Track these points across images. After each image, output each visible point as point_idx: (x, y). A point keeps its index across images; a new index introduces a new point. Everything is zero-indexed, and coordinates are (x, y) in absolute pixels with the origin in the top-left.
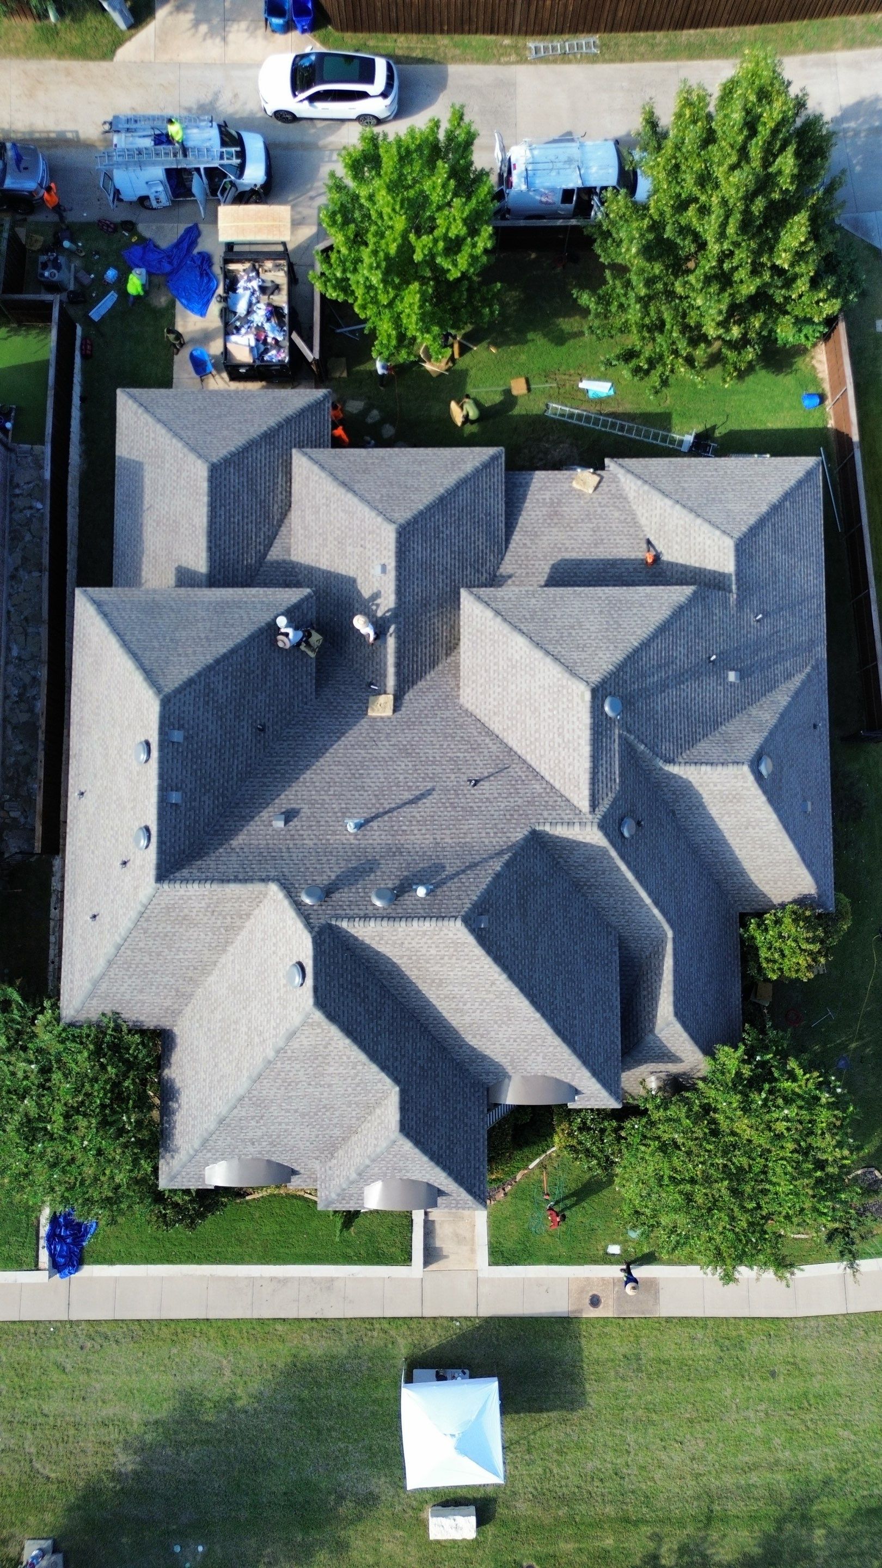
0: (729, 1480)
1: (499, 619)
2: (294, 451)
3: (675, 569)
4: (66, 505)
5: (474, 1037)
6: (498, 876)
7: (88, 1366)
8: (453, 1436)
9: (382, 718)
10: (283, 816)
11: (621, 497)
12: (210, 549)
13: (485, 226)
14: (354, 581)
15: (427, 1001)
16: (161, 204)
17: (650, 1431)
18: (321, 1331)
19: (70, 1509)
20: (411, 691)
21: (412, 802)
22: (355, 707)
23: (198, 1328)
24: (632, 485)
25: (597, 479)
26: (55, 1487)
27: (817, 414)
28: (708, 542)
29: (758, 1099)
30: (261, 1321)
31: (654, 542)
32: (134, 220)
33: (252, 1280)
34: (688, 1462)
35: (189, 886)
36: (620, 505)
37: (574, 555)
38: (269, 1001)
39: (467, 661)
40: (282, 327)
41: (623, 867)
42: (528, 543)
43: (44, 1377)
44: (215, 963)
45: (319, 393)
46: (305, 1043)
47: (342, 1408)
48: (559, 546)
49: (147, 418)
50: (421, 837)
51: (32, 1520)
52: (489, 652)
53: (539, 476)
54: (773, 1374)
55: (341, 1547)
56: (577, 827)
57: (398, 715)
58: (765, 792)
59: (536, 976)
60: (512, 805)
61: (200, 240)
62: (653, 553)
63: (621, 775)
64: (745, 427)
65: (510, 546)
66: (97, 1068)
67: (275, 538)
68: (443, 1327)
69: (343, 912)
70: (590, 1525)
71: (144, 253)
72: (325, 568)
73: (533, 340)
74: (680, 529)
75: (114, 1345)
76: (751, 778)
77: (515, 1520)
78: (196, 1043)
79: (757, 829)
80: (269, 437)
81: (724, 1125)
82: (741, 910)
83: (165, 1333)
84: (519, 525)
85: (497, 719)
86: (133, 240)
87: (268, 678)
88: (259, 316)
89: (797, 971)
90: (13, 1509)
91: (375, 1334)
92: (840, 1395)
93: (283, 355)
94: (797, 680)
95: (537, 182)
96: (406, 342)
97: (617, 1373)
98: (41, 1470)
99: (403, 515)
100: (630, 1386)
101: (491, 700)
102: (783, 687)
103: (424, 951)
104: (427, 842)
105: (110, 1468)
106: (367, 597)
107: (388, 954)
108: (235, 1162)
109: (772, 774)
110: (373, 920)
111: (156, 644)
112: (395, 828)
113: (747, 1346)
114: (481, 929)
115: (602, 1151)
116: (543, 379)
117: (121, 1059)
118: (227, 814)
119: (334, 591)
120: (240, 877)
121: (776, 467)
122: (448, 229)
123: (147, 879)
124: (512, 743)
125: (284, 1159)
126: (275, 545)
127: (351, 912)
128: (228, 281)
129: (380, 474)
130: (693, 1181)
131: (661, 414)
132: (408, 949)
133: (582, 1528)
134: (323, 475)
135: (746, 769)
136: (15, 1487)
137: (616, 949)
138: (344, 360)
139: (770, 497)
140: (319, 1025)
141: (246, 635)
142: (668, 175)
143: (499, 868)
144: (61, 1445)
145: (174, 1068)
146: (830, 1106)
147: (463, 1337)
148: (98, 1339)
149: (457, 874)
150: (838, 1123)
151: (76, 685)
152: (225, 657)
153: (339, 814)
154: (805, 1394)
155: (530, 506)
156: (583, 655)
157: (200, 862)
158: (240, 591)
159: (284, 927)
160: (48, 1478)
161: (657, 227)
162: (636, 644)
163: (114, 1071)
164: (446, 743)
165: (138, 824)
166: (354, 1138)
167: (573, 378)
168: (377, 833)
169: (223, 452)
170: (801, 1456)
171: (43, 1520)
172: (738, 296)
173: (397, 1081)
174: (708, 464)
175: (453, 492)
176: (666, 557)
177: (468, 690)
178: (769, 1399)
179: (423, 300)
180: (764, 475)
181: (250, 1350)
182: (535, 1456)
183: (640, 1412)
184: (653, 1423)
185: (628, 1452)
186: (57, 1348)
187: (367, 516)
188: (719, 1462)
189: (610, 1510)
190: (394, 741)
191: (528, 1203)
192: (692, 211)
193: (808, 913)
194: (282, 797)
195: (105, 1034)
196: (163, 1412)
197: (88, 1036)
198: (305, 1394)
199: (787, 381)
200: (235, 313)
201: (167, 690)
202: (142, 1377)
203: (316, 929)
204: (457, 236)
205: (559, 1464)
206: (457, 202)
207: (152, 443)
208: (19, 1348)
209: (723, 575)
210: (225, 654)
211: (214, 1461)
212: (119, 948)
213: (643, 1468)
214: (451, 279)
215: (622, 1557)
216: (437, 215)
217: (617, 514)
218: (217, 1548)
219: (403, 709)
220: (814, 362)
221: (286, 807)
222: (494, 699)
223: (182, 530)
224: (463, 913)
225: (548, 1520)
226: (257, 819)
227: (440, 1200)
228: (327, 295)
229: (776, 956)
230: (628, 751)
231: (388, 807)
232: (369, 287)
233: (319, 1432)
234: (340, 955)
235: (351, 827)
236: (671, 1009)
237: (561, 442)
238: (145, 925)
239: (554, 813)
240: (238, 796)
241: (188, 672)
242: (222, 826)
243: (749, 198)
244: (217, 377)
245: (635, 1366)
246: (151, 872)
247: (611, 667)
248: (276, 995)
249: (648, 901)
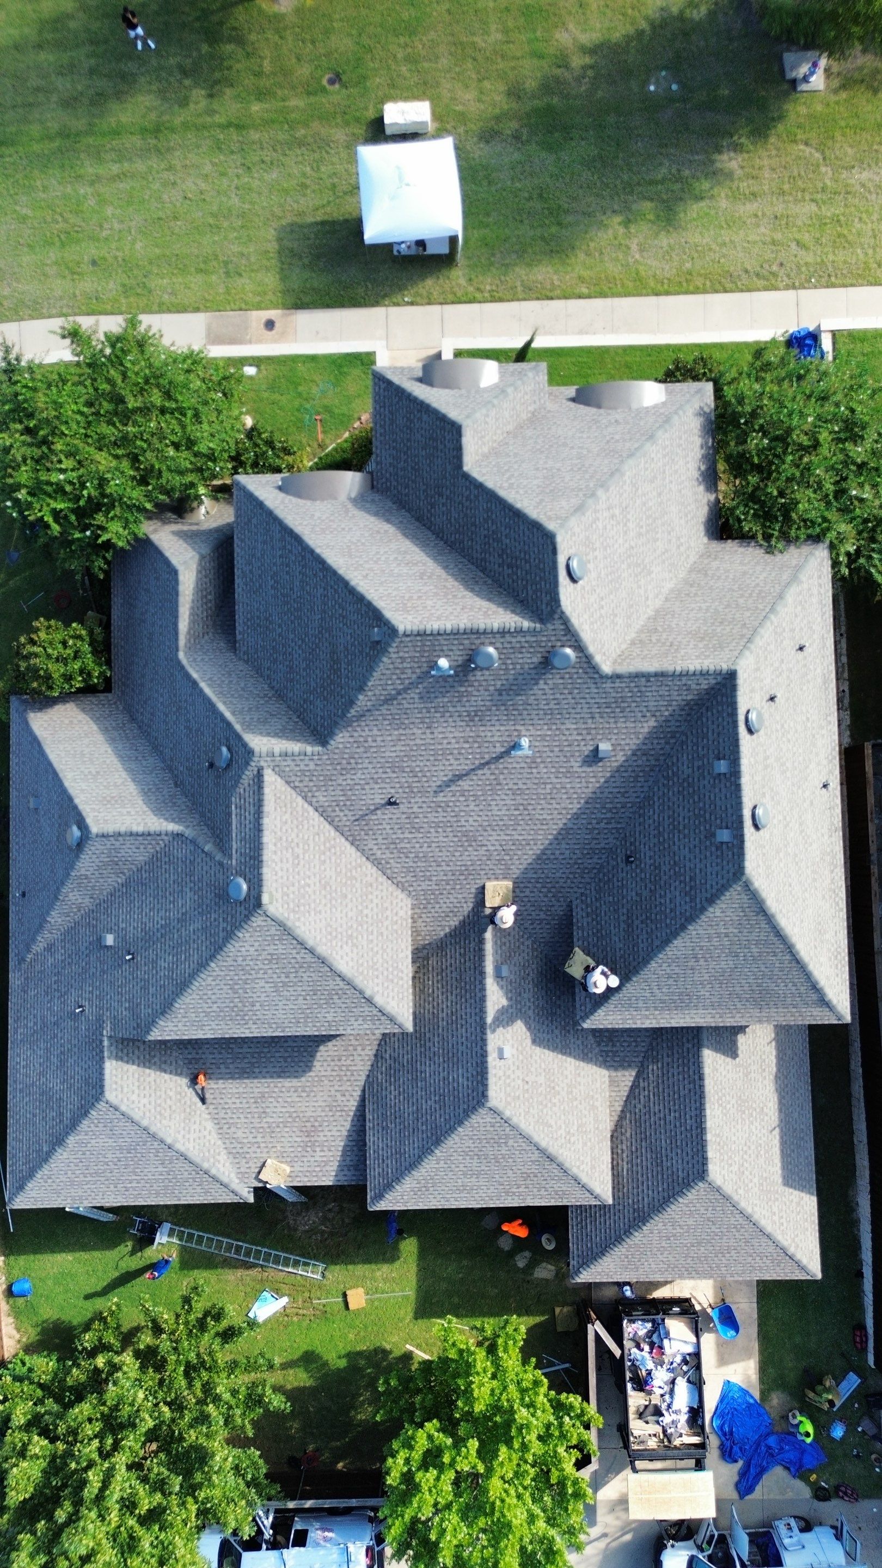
0: (140, 166)
1: (368, 993)
2: (610, 1202)
3: (173, 1068)
4: (869, 1143)
5: (386, 531)
6: (361, 689)
7: (774, 248)
8: (408, 185)
9: (497, 879)
10: (600, 755)
11: (236, 1155)
12: (701, 1078)
13: (395, 1484)
14: (534, 1042)
15: (435, 559)
16: (783, 1522)
17: (215, 208)
18: (543, 288)
19: (781, 118)
20: (466, 913)
21: (460, 777)
22: (527, 892)
23: (666, 287)
24: (222, 1169)
25: (261, 1177)
26: (799, 137)
27: (16, 1272)
28: (134, 1097)
29: (90, 490)
30: (603, 295)
31: (198, 1100)
32: (816, 1503)
33: (614, 330)
34: (179, 181)
35: (698, 668)
36: (235, 1145)
37: (288, 1083)
38: (605, 549)
39: (403, 946)
40: (633, 1365)
41: (228, 715)
42: (339, 1097)
43: (818, 235)
44: (667, 599)
45: (585, 1277)
46: (564, 503)
47: (518, 218)
48: (304, 1094)
49: (785, 1240)
50: (447, 735)
51: (819, 108)
52: (379, 956)
53: (327, 1180)
54: (94, 263)
55: (515, 93)
56: (277, 751)
57: (480, 883)
58: (75, 808)
59: (321, 591)
60: (349, 776)
61: (736, 1478)
62: (198, 1087)
63: (230, 814)
64: (97, 1254)
65: (359, 1093)
66: (788, 491)
67: (628, 1097)
68: (421, 296)
69: (528, 638)
70: (273, 121)
71: (801, 1460)
72: (569, 1059)
73: (339, 1357)
74: (167, 1114)
75: (749, 268)
76: (89, 821)
77: (347, 124)
78: (683, 522)
79: (86, 771)
80: (640, 1218)
81: (125, 464)
82: (110, 696)
83: (699, 282)
84: (349, 1119)
85: (369, 878)
86: (814, 1476)
87: (625, 918)
88: (660, 1377)
89: (49, 627)
90: (837, 117)
91: (488, 288)
92: (29, 246)
93: (630, 1329)
94: (39, 946)
95: (335, 1556)
96: (487, 1344)
97: (248, 259)
98: (813, 151)
99: (479, 1119)
100: (235, 248)
101: (375, 901)
102: (56, 935)
103: (440, 603)
104: (440, 729)
105: (746, 156)
106: (519, 1022)
107: (477, 599)
108: (634, 406)
109: (68, 826)
110: (495, 630)
111: (754, 949)
112: (476, 745)
113: (120, 288)
114: (379, 626)
115: (256, 445)
116: (328, 1309)
117: (763, 504)
118: (662, 758)
119: (557, 1032)
120: (643, 679)
121: (58, 1193)
122: (438, 1479)
123: (746, 675)
124: (351, 850)
125: (582, 409)
126: (627, 1089)
127: (519, 639)
128: (700, 1422)
129: (510, 1173)
130: (163, 411)
131: (193, 1268)
132: (457, 604)
133: (281, 119)
134: (575, 1171)
135: (94, 829)
136: (838, 135)
137: (239, 637)
138: (559, 1329)
139: (65, 1155)
140: (550, 518)
141: (653, 964)
142: (173, 1553)
143: (361, 697)
144: (796, 173)
145: (705, 501)
146: (17, 487)
147: (402, 288)
148: (766, 273)
149: (406, 690)
150: (9, 470)
151: (841, 910)
152: (675, 935)
153: (539, 760)
154: (63, 245)
155: (337, 1142)
156: (271, 949)
157: (689, 698)
158: (664, 1024)
159: (592, 623)
160: (806, 144)
161: (190, 1489)
162: (213, 965)
163: (769, 490)
164: (424, 849)
165: (761, 736)
166: (510, 427)
167: (295, 1311)
168: (496, 739)
169: (692, 1195)
170: (69, 190)
171: (808, 107)
172: (95, 1402)
173: (466, 476)
174: (136, 1197)
175: (425, 1151)
176: (184, 1082)
177: (402, 913)
178: (98, 240)
179: (468, 1392)
180: (72, 1183)
181: (613, 269)
182: (328, 182)
183: (226, 224)
184: (213, 215)
185: (237, 188)
186: (806, 264)
187: (522, 1118)
188: (149, 182)
189: (254, 135)
190: (482, 851)
191: (336, 411)
192: (145, 1506)
193: (35, 685)
194: (602, 780)
195: (780, 531)
196: (694, 209)
197: (799, 528)
198: (554, 229)
199: (49, 1313)
200: (689, 1381)
201: (739, 887)
202: (719, 240)
203: (556, 616)
204: (427, 1470)
205: (304, 175)
206: (427, 1512)
207: (775, 1209)
208: (845, 262)
209: (118, 1058)
210: (675, 938)
211: (643, 165)
212: (772, 610)
213: (223, 174)
214: (435, 1421)
215: (244, 95)
216: (450, 1498)
217: (239, 1134)
218: (636, 90)
219: (473, 890)
220: (17, 1336)
221: (598, 768)
222: (372, 901)
223: (734, 1101)
224: (397, 640)
225: (315, 125)
226: (629, 753)
227: (420, 374)
228: (580, 1399)
229: (71, 642)
230: (221, 840)
231: (486, 771)
232: (531, 1405)
233: (541, 196)
234: (530, 592)
235: (525, 742)
236: (181, 578)
237: (307, 1231)
238: (745, 631)
239: (302, 767)
240: (651, 779)
241: (715, 911)
242: (667, 743)
243: (73, 1519)
244: (705, 1306)
245: (230, 266)
246: (741, 681)
247: (240, 935)
248: (597, 553)
249: (203, 685)
